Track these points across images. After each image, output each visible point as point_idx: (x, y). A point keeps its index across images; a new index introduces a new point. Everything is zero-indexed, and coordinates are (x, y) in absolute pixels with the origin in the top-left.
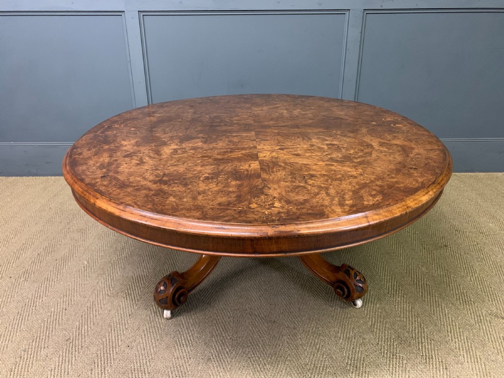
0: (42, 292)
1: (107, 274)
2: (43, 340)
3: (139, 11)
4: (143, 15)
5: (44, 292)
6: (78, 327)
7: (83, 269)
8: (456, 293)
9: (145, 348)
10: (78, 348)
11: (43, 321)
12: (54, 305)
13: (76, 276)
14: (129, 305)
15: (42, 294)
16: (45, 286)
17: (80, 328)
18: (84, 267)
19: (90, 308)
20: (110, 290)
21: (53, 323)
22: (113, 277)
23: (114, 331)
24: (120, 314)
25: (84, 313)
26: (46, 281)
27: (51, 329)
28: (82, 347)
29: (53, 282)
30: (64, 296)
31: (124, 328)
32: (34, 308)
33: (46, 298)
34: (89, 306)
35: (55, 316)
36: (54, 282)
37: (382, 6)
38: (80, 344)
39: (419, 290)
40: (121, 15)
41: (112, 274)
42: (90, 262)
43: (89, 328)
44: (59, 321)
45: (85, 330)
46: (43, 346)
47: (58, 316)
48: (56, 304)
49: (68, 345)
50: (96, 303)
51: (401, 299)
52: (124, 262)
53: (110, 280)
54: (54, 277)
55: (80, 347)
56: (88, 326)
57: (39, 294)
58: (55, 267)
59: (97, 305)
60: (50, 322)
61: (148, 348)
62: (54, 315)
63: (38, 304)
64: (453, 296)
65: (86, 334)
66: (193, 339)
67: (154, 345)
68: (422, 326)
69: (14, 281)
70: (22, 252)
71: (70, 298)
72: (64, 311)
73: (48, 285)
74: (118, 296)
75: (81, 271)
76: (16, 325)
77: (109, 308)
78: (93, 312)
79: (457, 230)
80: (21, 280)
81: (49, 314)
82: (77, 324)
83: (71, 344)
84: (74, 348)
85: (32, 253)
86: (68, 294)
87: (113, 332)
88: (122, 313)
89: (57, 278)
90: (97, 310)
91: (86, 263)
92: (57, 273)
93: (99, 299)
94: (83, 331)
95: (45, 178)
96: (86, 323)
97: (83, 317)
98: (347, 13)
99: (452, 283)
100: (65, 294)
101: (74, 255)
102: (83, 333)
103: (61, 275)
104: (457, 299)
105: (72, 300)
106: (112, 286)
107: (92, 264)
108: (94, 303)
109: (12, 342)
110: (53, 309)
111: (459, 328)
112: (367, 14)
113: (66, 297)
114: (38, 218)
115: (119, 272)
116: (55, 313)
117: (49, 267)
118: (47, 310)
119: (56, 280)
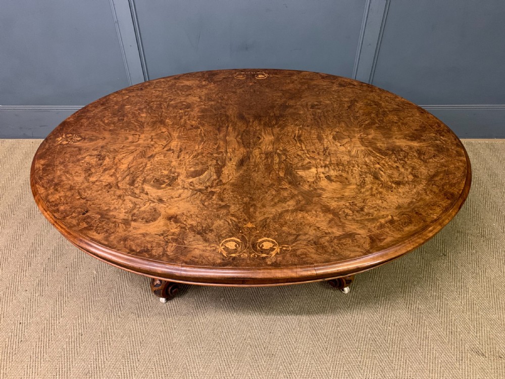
0: (58, 311)
1: (116, 288)
2: (66, 373)
5: (60, 312)
6: (95, 358)
7: (93, 280)
11: (63, 349)
12: (70, 328)
13: (87, 290)
14: (139, 330)
15: (58, 313)
16: (60, 304)
17: (97, 360)
18: (94, 278)
19: (104, 333)
20: (121, 310)
21: (72, 351)
22: (122, 293)
24: (132, 342)
25: (99, 341)
26: (60, 297)
27: (71, 359)
30: (78, 317)
31: (136, 359)
32: (53, 332)
33: (62, 319)
34: (103, 330)
35: (73, 344)
36: (68, 298)
41: (121, 288)
42: (99, 271)
43: (105, 359)
44: (77, 349)
45: (101, 362)
47: (75, 343)
48: (72, 327)
50: (109, 326)
53: (119, 296)
54: (67, 292)
56: (103, 356)
57: (55, 315)
58: (66, 277)
59: (110, 330)
60: (69, 350)
62: (72, 342)
63: (55, 326)
64: (442, 325)
65: (103, 366)
68: (407, 364)
69: (30, 295)
70: (32, 255)
71: (84, 319)
72: (80, 336)
73: (62, 302)
74: (128, 318)
75: (91, 283)
76: (39, 355)
77: (121, 334)
78: (107, 338)
79: (459, 232)
80: (37, 295)
81: (67, 340)
82: (94, 353)
85: (43, 256)
86: (82, 314)
87: (127, 364)
88: (133, 340)
89: (70, 292)
90: (111, 336)
91: (95, 273)
92: (69, 286)
93: (111, 322)
96: (102, 352)
97: (99, 345)
99: (442, 309)
100: (79, 315)
101: (83, 261)
102: (100, 366)
103: (73, 289)
104: (444, 329)
105: (87, 322)
106: (122, 304)
107: (101, 274)
108: (107, 327)
109: (38, 374)
110: (70, 334)
113: (81, 317)
115: (127, 285)
116: (73, 339)
117: (61, 277)
118: (64, 335)
119: (69, 296)
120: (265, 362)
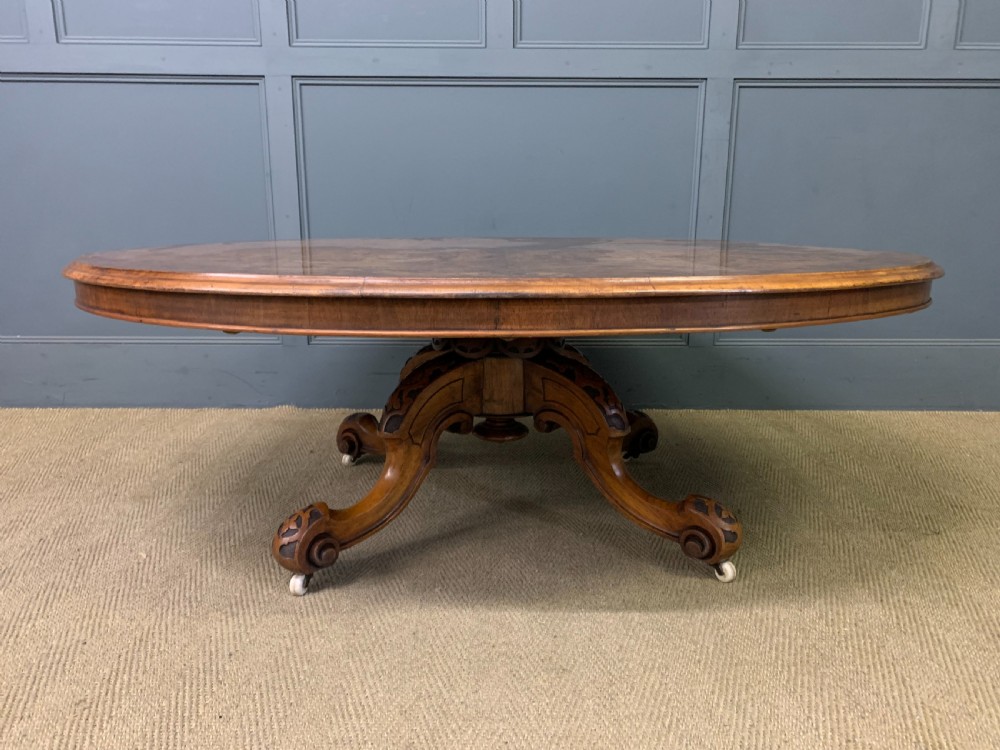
0: (36, 608)
1: (188, 577)
3: (293, 77)
4: (301, 85)
5: (41, 611)
6: (107, 678)
7: (136, 567)
8: (974, 619)
9: (260, 720)
10: (102, 721)
11: (29, 665)
12: (59, 633)
13: (117, 579)
14: (231, 636)
15: (35, 612)
16: (45, 598)
17: (112, 682)
18: (139, 564)
19: (141, 640)
20: (191, 606)
21: (51, 668)
22: (201, 583)
23: (191, 687)
24: (208, 653)
25: (125, 650)
26: (49, 589)
27: (44, 680)
28: (110, 717)
29: (65, 591)
30: (84, 617)
31: (214, 679)
32: (12, 639)
33: (42, 621)
34: (138, 636)
35: (57, 656)
36: (68, 591)
37: (769, 73)
38: (107, 710)
39: (891, 614)
40: (257, 84)
41: (198, 577)
42: (153, 554)
43: (133, 681)
44: (64, 665)
45: (122, 684)
46: (19, 714)
47: (64, 656)
48: (64, 633)
49: (78, 713)
50: (157, 630)
51: (851, 630)
52: (228, 554)
53: (193, 588)
54: (67, 582)
55: (106, 718)
56: (130, 674)
57: (28, 614)
58: (74, 562)
59: (157, 635)
60: (44, 667)
61: (267, 720)
62: (54, 654)
63: (23, 631)
64: (970, 624)
65: (124, 692)
66: (375, 704)
67: (281, 715)
68: (907, 683)
71: (98, 620)
72: (80, 645)
73: (52, 596)
74: (207, 618)
75: (130, 570)
77: (185, 641)
78: (146, 647)
79: (956, 507)
81: (45, 651)
82: (107, 671)
83: (87, 711)
84: (90, 720)
85: (28, 536)
86: (94, 613)
87: (187, 687)
88: (213, 650)
89: (75, 582)
90: (157, 645)
91: (144, 556)
92: (75, 575)
93: (163, 624)
94: (118, 685)
95: (79, 411)
96: (127, 669)
97: (122, 658)
98: (702, 85)
99: (961, 601)
100: (87, 613)
101: (120, 542)
102: (117, 690)
103: (85, 578)
104: (977, 630)
105: (103, 624)
106: (197, 598)
107: (158, 558)
108: (151, 632)
110: (55, 643)
111: (994, 687)
112: (740, 87)
113: (90, 617)
114: (51, 477)
115: (215, 573)
116: (59, 650)
117: (61, 562)
118: (40, 643)
119: (71, 587)
120: (544, 681)
